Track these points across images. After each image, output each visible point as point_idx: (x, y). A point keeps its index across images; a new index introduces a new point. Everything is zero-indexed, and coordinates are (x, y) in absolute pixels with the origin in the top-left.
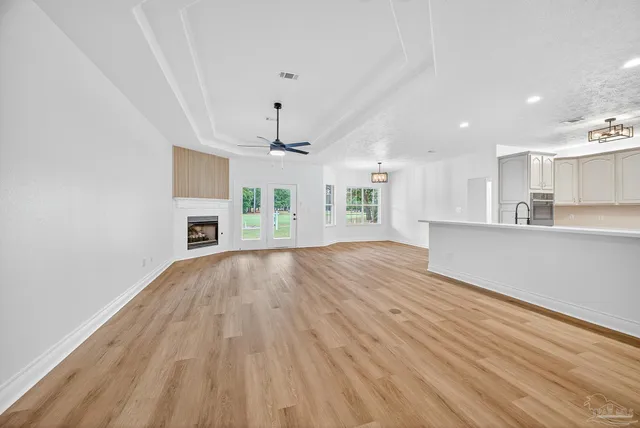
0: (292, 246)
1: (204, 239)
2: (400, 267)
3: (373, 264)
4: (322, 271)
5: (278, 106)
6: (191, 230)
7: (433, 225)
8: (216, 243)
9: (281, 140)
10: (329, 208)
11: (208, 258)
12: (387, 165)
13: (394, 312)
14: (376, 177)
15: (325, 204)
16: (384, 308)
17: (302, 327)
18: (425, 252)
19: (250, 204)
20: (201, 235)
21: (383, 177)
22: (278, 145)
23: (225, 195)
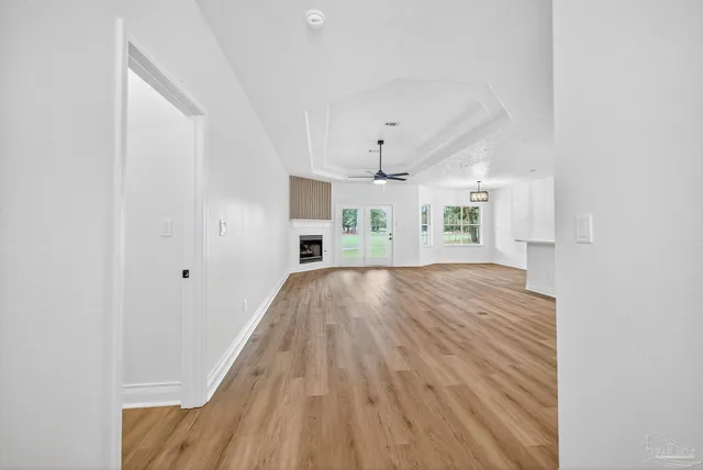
0: (389, 265)
1: (311, 255)
2: (496, 285)
3: (469, 282)
4: (419, 285)
5: (381, 142)
6: (302, 248)
7: (530, 244)
8: (320, 259)
9: (384, 171)
10: (425, 228)
11: (316, 272)
12: (486, 183)
13: (482, 314)
14: (474, 197)
15: (421, 225)
16: (474, 311)
17: (405, 315)
18: (523, 272)
19: (349, 224)
20: (309, 252)
21: (484, 196)
22: (381, 175)
23: (328, 217)
